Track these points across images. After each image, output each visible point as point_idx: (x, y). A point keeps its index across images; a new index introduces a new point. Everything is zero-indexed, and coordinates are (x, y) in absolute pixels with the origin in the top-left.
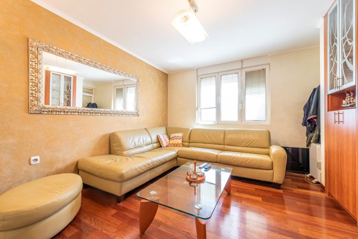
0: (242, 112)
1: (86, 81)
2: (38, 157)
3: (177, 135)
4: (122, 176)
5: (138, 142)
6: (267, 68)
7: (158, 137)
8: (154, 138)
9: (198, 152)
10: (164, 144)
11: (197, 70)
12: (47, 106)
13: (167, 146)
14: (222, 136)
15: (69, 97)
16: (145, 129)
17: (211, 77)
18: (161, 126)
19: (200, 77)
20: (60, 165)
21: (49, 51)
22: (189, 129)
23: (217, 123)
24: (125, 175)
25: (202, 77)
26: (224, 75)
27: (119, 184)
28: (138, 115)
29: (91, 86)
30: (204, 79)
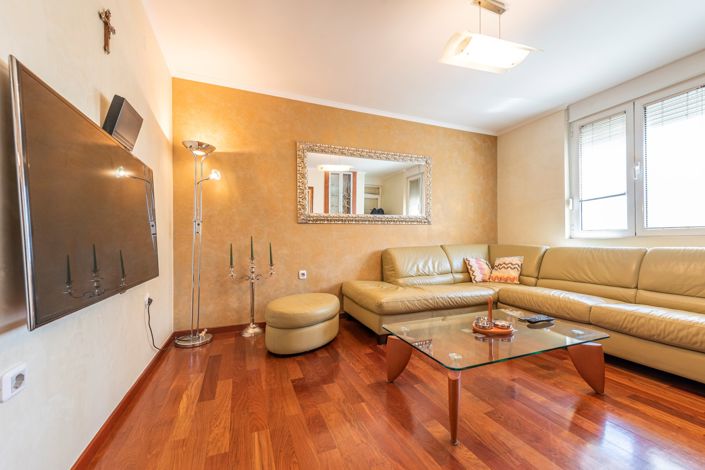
1: (370, 176)
2: (304, 272)
3: (508, 260)
4: (380, 306)
5: (424, 267)
7: (465, 263)
8: (458, 264)
9: (543, 296)
10: (478, 277)
11: (568, 109)
12: (312, 215)
13: (484, 281)
14: (634, 267)
15: (349, 203)
16: (442, 246)
17: (610, 117)
18: (478, 242)
19: (577, 125)
20: (325, 285)
21: (312, 150)
22: (538, 249)
23: (632, 234)
24: (385, 305)
25: (582, 122)
26: (654, 102)
27: (378, 317)
28: (429, 223)
29: (376, 183)
30: (589, 128)
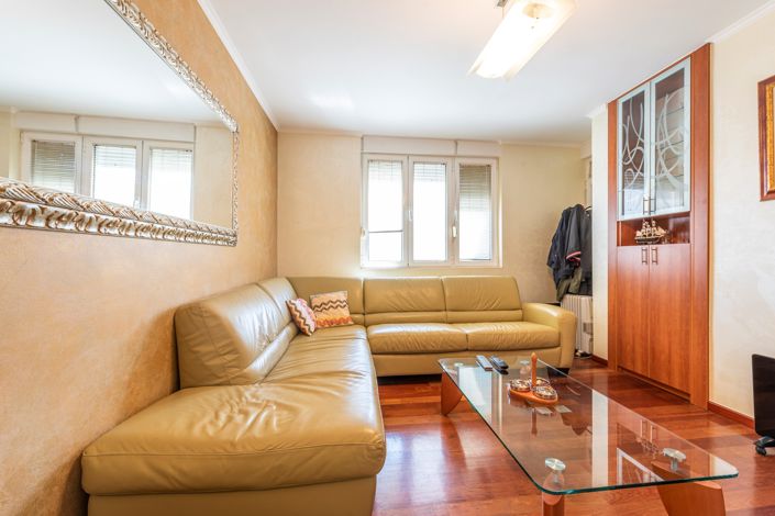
0: (453, 243)
6: (493, 163)
11: (363, 138)
13: (315, 330)
16: (257, 285)
17: (392, 162)
19: (367, 157)
22: (358, 281)
23: (405, 265)
25: (373, 157)
26: (419, 163)
28: (235, 243)
30: (376, 165)
